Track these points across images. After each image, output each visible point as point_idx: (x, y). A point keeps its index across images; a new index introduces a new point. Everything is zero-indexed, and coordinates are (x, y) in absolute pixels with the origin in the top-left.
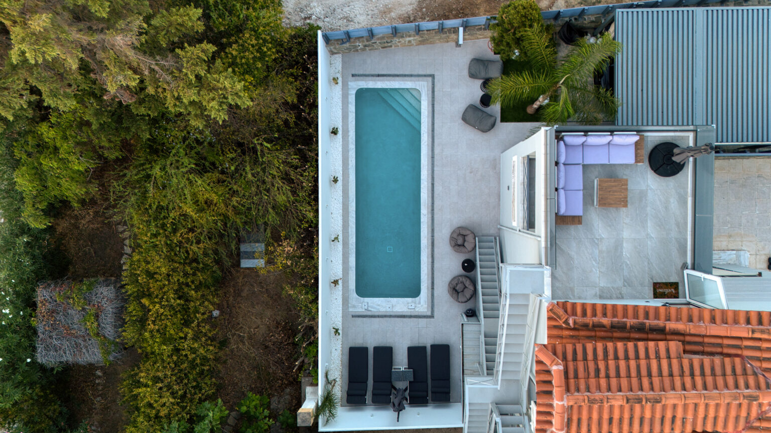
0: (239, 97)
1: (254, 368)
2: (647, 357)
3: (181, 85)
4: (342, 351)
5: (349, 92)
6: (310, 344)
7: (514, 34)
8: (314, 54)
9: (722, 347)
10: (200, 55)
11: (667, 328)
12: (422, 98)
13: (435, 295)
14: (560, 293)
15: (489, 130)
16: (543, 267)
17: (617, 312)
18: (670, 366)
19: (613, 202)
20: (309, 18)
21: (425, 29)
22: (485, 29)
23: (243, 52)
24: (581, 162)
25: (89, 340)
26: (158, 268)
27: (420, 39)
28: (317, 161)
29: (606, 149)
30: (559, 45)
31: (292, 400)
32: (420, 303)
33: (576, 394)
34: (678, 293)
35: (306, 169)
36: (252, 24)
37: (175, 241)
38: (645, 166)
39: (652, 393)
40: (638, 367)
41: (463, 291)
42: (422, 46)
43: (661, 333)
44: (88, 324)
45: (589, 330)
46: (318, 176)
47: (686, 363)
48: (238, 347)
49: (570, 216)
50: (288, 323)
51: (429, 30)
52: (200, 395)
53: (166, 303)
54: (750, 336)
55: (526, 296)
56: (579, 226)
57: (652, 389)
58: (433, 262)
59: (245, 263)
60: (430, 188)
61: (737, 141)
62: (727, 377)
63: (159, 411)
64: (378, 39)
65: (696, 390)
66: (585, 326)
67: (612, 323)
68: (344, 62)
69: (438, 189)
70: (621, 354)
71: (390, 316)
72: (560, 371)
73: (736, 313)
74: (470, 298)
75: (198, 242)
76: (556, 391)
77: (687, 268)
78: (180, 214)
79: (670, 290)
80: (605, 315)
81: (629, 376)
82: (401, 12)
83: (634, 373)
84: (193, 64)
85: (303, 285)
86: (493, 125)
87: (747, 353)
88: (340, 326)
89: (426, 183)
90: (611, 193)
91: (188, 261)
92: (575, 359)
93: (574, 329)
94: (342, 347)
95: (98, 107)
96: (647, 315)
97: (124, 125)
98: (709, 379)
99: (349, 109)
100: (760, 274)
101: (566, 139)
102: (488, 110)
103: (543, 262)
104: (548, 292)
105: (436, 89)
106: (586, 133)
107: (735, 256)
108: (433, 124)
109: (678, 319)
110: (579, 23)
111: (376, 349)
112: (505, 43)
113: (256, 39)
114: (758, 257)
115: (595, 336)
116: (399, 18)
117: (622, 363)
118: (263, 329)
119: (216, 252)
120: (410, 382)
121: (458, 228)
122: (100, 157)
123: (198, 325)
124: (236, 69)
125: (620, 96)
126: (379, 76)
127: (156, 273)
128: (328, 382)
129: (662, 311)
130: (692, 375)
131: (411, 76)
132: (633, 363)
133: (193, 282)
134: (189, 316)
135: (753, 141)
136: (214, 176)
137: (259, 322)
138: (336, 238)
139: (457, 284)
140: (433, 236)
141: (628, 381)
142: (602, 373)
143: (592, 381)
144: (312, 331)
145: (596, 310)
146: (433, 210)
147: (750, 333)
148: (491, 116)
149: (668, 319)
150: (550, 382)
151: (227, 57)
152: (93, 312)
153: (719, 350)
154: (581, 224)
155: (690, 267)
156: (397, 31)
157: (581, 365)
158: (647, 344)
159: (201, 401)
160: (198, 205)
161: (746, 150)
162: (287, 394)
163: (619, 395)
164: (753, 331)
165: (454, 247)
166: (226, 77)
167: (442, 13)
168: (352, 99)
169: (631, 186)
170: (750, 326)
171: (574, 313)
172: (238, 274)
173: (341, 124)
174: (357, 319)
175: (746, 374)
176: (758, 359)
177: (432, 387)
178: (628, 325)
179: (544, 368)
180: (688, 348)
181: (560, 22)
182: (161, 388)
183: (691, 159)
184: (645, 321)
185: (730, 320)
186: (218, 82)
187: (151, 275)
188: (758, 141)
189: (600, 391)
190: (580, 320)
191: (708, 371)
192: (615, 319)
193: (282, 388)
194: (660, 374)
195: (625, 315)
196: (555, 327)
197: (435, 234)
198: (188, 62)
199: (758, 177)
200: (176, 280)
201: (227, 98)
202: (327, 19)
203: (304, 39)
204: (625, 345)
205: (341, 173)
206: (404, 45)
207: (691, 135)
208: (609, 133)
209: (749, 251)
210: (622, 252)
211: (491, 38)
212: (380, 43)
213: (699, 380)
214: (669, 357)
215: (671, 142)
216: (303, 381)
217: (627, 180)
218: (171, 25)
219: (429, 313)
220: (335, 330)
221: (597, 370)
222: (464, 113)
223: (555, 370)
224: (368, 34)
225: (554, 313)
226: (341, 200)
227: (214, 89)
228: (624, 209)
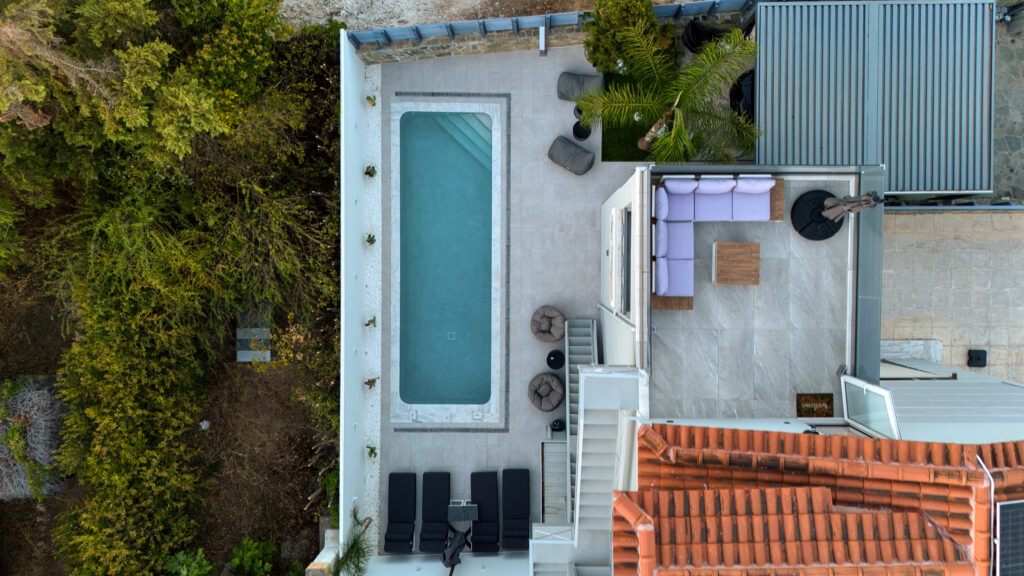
0: (207, 120)
1: (257, 502)
2: (780, 511)
3: (123, 103)
4: (380, 478)
5: (392, 118)
6: (330, 470)
7: (614, 35)
8: (334, 62)
9: (890, 496)
10: (150, 58)
11: (811, 466)
12: (494, 127)
13: (511, 399)
14: (662, 408)
15: (585, 172)
16: (636, 371)
17: (738, 440)
18: (813, 524)
19: (737, 277)
20: (337, 13)
21: (493, 29)
22: (578, 30)
23: (220, 57)
24: (691, 218)
25: (14, 465)
26: (108, 364)
27: (489, 44)
28: (339, 212)
29: (726, 201)
30: (683, 54)
31: (311, 546)
32: (489, 412)
33: (672, 567)
34: (832, 409)
35: (323, 225)
36: (233, 16)
37: (133, 326)
38: (785, 225)
39: (785, 566)
40: (766, 526)
41: (548, 395)
42: (493, 56)
43: (802, 475)
44: (12, 442)
45: (699, 467)
46: (339, 235)
47: (836, 520)
48: (235, 473)
49: (675, 298)
50: (306, 438)
51: (501, 31)
52: (171, 544)
53: (121, 415)
54: (932, 480)
55: (614, 413)
56: (690, 312)
57: (786, 560)
58: (508, 355)
59: (243, 356)
60: (505, 252)
61: (925, 189)
62: (897, 542)
63: (107, 568)
64: (429, 43)
65: (852, 562)
66: (693, 461)
67: (730, 457)
68: (384, 75)
69: (515, 252)
70: (741, 507)
71: (448, 430)
72: (648, 533)
73: (911, 445)
74: (558, 406)
75: (170, 328)
76: (642, 563)
77: (845, 374)
78: (142, 288)
79: (821, 406)
80: (721, 445)
81: (752, 540)
82: (464, 7)
83: (759, 536)
84: (139, 72)
85: (319, 388)
86: (590, 165)
87: (927, 506)
88: (377, 445)
89: (499, 245)
90: (735, 264)
91: (154, 354)
92: (672, 514)
93: (677, 465)
94: (380, 473)
95: (14, 134)
96: (781, 447)
97: (58, 161)
98: (871, 546)
99: (392, 141)
100: (954, 377)
101: (668, 184)
102: (584, 143)
103: (638, 365)
104: (643, 409)
105: (512, 114)
106: (698, 175)
107: (922, 347)
108: (509, 163)
109: (827, 453)
110: (709, 22)
111: (427, 476)
112: (602, 50)
113: (239, 38)
114: (954, 348)
115: (707, 476)
116: (462, 15)
117: (742, 521)
118: (270, 447)
119: (195, 341)
120: (474, 522)
121: (544, 307)
122: (20, 205)
123: (170, 445)
124: (211, 81)
125: (762, 125)
126: (433, 94)
127: (107, 372)
128: (356, 521)
129: (804, 440)
130: (846, 538)
131: (479, 95)
132: (757, 521)
133: (163, 383)
134: (157, 431)
135: (946, 189)
136: (193, 234)
137: (265, 437)
138: (373, 321)
139: (540, 386)
140: (508, 319)
141: (750, 547)
142: (712, 537)
143: (697, 549)
144: (332, 452)
145: (708, 437)
146: (508, 282)
147: (932, 476)
148: (587, 152)
149: (812, 452)
150: (633, 550)
151: (197, 63)
152: (17, 426)
153: (886, 500)
154: (691, 308)
155: (849, 371)
156: (456, 32)
157: (680, 524)
158: (780, 492)
159: (173, 552)
160: (170, 275)
161: (938, 201)
162: (304, 538)
163: (737, 570)
164: (936, 474)
165: (536, 333)
166: (188, 92)
167: (522, 9)
168: (396, 126)
169: (764, 253)
170: (931, 466)
171: (677, 442)
172: (235, 371)
173: (380, 161)
174: (402, 434)
175: (926, 538)
176: (944, 515)
177: (504, 529)
178: (754, 461)
179: (626, 528)
180: (841, 496)
181: (683, 21)
182: (111, 535)
183: (852, 215)
184: (779, 455)
185: (903, 455)
186: (177, 98)
187: (99, 375)
188: (953, 189)
189: (709, 563)
190: (684, 451)
191: (869, 532)
192: (736, 452)
193: (297, 529)
194: (798, 538)
195: (750, 446)
196: (650, 462)
197: (512, 316)
198: (132, 68)
199: (955, 238)
200: (135, 381)
201: (189, 122)
202: (361, 16)
203: (321, 41)
204: (748, 492)
205: (381, 229)
206: (467, 52)
207: (852, 180)
208: (732, 176)
209: (941, 341)
210: (752, 349)
211: (585, 42)
212: (432, 48)
213: (855, 546)
214: (811, 512)
215: (824, 189)
216: (321, 520)
217: (758, 245)
218: (108, 15)
219: (502, 426)
220: (369, 450)
221: (705, 531)
222: (551, 148)
223: (641, 532)
224: (414, 36)
225: (648, 441)
226: (380, 268)
227: (172, 108)
228: (755, 287)
